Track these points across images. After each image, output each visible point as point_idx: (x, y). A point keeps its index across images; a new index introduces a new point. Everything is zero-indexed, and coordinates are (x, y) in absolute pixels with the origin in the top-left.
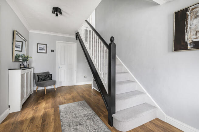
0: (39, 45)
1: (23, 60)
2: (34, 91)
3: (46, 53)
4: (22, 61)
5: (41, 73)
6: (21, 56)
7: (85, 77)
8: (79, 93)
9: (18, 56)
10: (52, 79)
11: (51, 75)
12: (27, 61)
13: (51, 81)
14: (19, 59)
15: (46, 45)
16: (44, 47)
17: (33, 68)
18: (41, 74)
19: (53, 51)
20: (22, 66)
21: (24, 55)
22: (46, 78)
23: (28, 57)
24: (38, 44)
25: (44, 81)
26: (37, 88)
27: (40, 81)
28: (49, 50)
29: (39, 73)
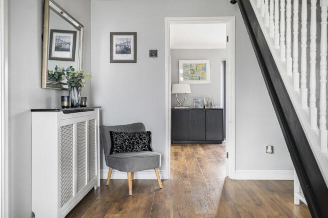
0: (115, 37)
1: (70, 83)
2: (102, 180)
3: (135, 61)
4: (66, 87)
5: (120, 127)
6: (65, 73)
7: (270, 150)
8: (240, 210)
9: (58, 73)
10: (150, 150)
11: (149, 133)
12: (81, 86)
13: (148, 153)
14: (63, 82)
15: (135, 34)
16: (130, 42)
17: (98, 110)
18: (120, 131)
19: (153, 54)
20: (66, 104)
21: (73, 70)
22: (134, 145)
23: (81, 76)
24: (112, 34)
25: (126, 151)
26: (110, 174)
27: (117, 152)
28: (143, 53)
29: (117, 127)
